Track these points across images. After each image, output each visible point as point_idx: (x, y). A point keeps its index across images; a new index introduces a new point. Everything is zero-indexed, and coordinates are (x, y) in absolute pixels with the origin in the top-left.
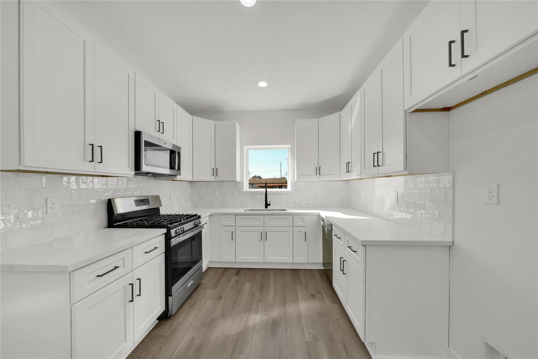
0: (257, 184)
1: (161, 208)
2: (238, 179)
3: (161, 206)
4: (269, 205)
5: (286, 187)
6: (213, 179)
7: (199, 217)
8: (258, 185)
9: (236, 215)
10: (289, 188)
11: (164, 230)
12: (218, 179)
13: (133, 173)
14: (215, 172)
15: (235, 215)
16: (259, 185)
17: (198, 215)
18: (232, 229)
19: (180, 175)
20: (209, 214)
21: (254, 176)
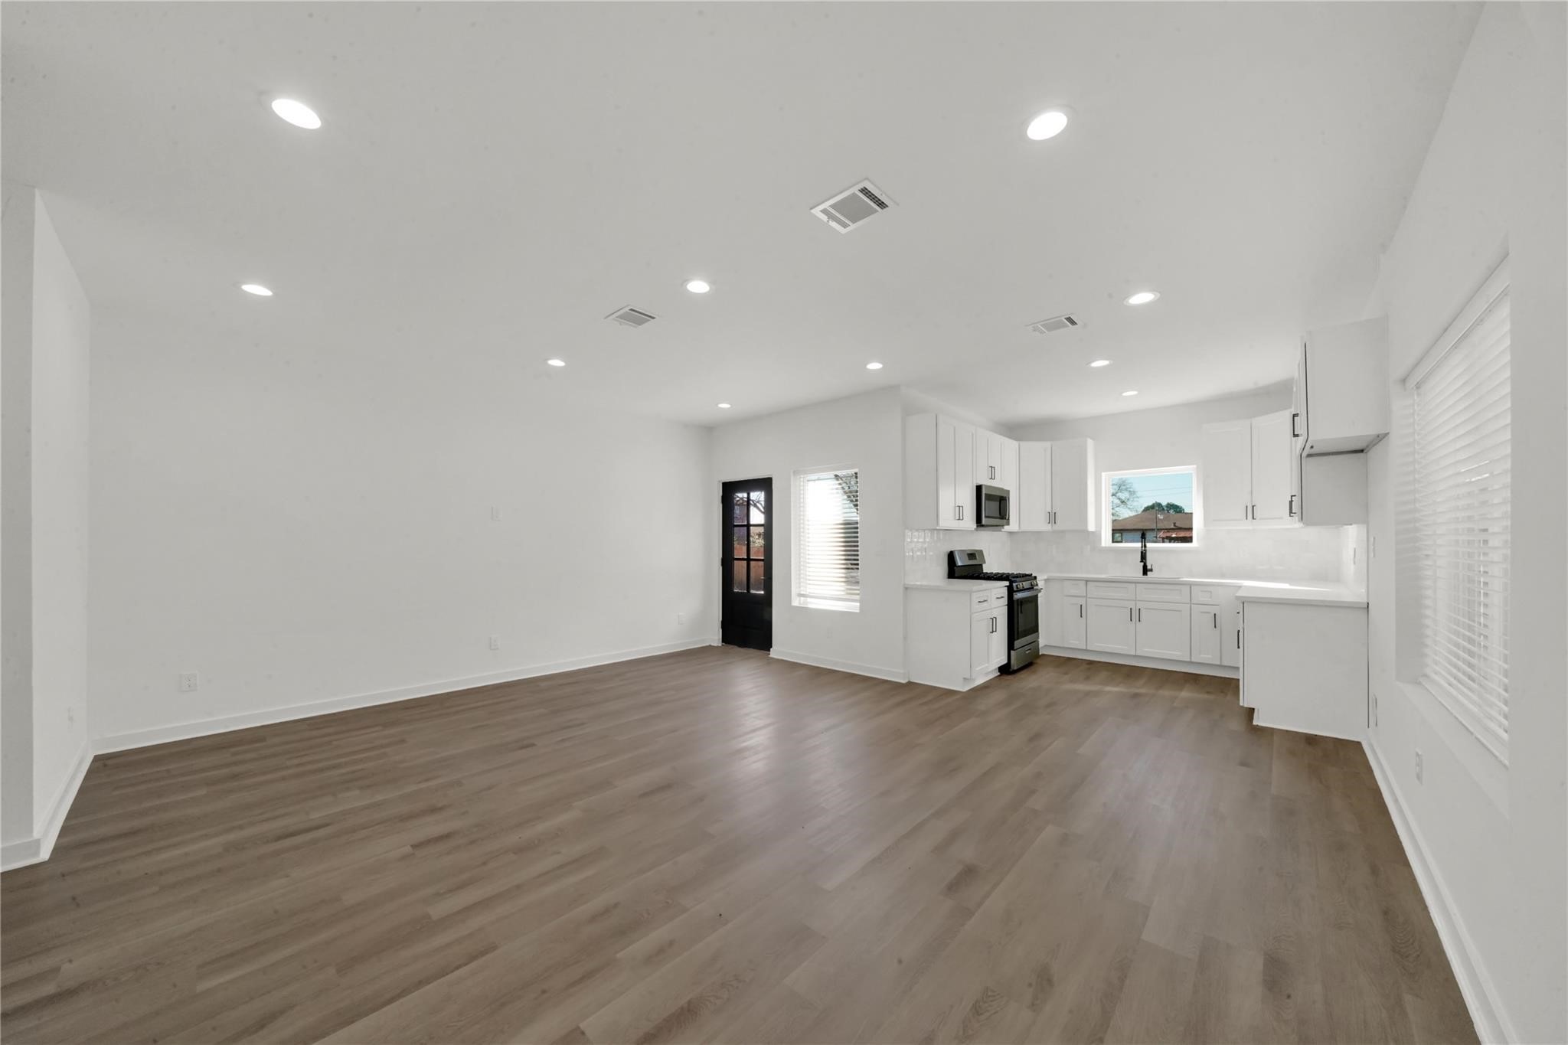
0: (1160, 530)
1: (984, 566)
2: (1091, 527)
3: (985, 563)
4: (1151, 570)
5: (1189, 540)
6: (1048, 528)
7: (1035, 578)
8: (1161, 534)
9: (1087, 581)
10: (1195, 544)
11: (1007, 583)
12: (1056, 527)
13: (975, 526)
14: (1052, 518)
15: (1084, 582)
16: (1168, 534)
17: (1033, 575)
18: (1082, 601)
19: (1008, 524)
20: (1046, 577)
21: (1150, 504)
